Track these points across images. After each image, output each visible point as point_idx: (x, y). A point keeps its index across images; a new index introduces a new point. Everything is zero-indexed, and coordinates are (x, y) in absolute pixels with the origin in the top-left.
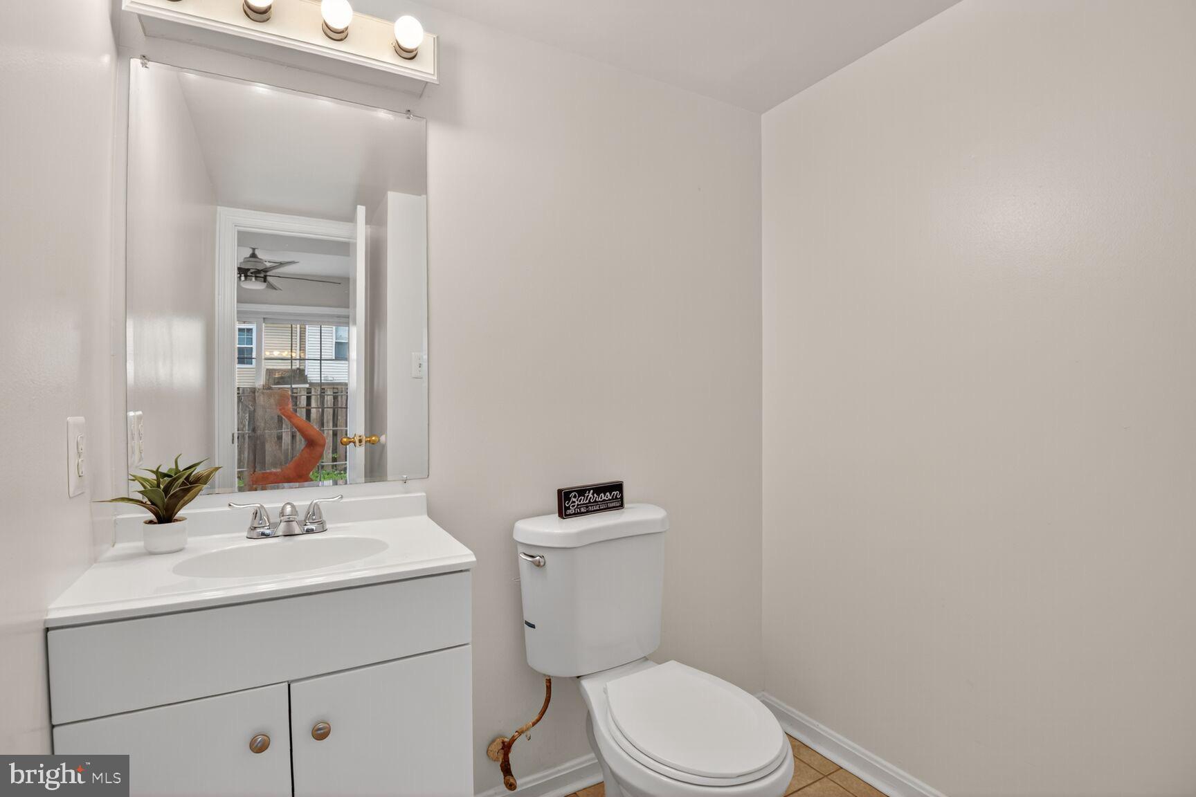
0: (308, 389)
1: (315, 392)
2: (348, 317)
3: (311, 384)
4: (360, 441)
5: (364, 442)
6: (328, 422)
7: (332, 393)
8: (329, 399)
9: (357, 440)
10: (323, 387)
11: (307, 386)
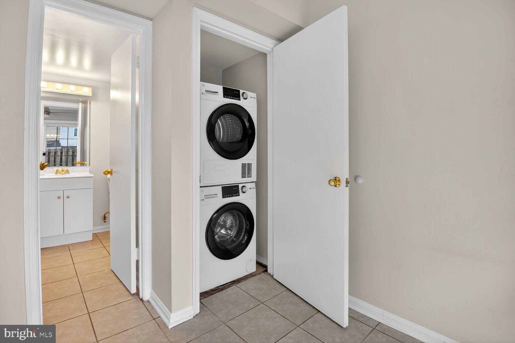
0: (61, 149)
1: (65, 150)
2: (77, 124)
3: (62, 147)
4: (79, 163)
5: (80, 163)
6: (70, 162)
7: (72, 151)
8: (70, 153)
9: (78, 163)
10: (68, 148)
11: (61, 148)
